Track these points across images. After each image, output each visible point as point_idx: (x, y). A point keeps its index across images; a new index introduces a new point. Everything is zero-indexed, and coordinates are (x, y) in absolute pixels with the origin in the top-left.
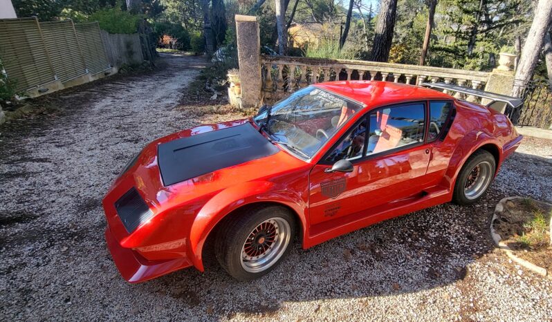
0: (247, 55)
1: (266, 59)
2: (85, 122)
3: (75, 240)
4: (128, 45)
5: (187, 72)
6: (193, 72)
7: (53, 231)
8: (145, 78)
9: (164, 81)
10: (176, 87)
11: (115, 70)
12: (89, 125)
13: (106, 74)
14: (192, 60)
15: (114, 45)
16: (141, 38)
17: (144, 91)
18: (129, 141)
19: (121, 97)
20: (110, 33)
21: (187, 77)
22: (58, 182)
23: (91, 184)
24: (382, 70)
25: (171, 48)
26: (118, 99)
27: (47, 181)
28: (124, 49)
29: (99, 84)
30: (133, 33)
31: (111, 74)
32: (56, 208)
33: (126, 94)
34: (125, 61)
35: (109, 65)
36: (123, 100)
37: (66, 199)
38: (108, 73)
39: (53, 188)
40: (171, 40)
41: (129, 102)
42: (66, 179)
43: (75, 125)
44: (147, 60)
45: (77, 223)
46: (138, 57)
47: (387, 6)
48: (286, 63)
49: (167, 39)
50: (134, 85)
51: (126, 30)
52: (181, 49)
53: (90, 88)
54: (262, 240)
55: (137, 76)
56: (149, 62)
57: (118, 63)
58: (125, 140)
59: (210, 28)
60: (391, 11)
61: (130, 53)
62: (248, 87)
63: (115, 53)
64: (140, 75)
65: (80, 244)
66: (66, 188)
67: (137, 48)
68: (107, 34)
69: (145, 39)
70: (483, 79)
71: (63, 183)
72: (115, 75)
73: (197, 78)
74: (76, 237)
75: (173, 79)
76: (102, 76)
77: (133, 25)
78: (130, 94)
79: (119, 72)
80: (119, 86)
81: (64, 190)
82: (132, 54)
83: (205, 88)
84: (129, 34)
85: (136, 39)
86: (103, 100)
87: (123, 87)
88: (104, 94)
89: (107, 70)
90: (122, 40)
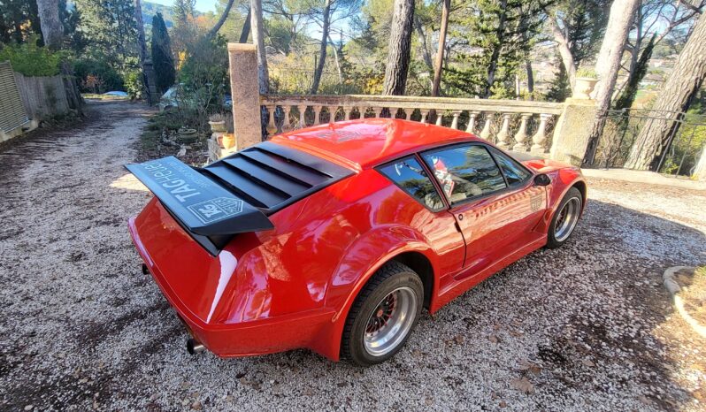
0: (244, 95)
1: (268, 100)
2: (20, 198)
3: (98, 400)
4: (49, 91)
5: (129, 121)
6: (136, 120)
7: (54, 387)
8: (76, 133)
9: (103, 135)
10: (123, 142)
11: (34, 124)
12: (30, 203)
13: (24, 130)
14: (129, 106)
15: (30, 91)
16: (65, 79)
17: (81, 149)
18: (104, 223)
19: (54, 159)
20: (25, 75)
21: (132, 129)
22: (27, 298)
23: (80, 297)
24: (421, 106)
26: (51, 162)
27: (9, 298)
28: (44, 96)
29: (17, 144)
30: (55, 75)
31: (30, 130)
32: (42, 344)
33: (58, 156)
34: (46, 111)
35: (27, 118)
36: (59, 163)
37: (51, 325)
38: (26, 129)
39: (25, 309)
41: (68, 165)
42: (37, 292)
43: (8, 204)
44: (74, 109)
45: (86, 367)
46: (63, 106)
47: (402, 27)
48: (295, 104)
49: (92, 81)
50: (65, 143)
51: (45, 72)
53: (5, 149)
55: (65, 131)
56: (76, 111)
57: (38, 115)
58: (97, 222)
59: (151, 65)
60: (406, 33)
61: (52, 101)
62: (245, 137)
63: (33, 102)
64: (67, 129)
65: (108, 407)
66: (43, 307)
67: (60, 93)
68: (22, 76)
69: (70, 81)
70: (556, 112)
71: (35, 298)
72: (35, 130)
73: (145, 129)
74: (97, 395)
75: (114, 131)
76: (19, 133)
77: (53, 64)
78: (64, 155)
79: (40, 126)
80: (45, 145)
81: (41, 311)
82: (55, 102)
83: (162, 142)
84: (50, 76)
85: (58, 82)
86: (32, 165)
87: (51, 145)
88: (29, 156)
89: (25, 124)
90: (41, 84)
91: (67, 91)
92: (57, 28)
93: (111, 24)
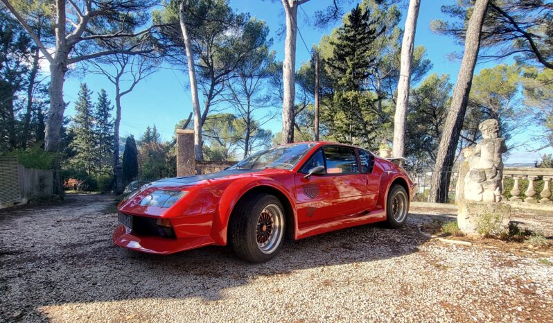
0: (184, 160)
4: (41, 180)
11: (24, 201)
13: (15, 203)
15: (28, 178)
16: (54, 174)
20: (26, 167)
25: (75, 189)
28: (37, 182)
30: (48, 169)
31: (20, 204)
34: (36, 193)
35: (20, 196)
38: (18, 203)
40: (76, 183)
46: (49, 191)
49: (72, 182)
51: (41, 166)
52: (86, 190)
54: (265, 228)
56: (58, 196)
57: (29, 195)
61: (42, 186)
63: (27, 185)
67: (49, 182)
68: (24, 167)
69: (58, 175)
72: (24, 205)
76: (11, 205)
77: (48, 162)
79: (28, 203)
82: (44, 188)
84: (44, 169)
85: (49, 174)
89: (16, 200)
90: (36, 174)
91: (54, 182)
92: (57, 139)
93: (94, 147)
